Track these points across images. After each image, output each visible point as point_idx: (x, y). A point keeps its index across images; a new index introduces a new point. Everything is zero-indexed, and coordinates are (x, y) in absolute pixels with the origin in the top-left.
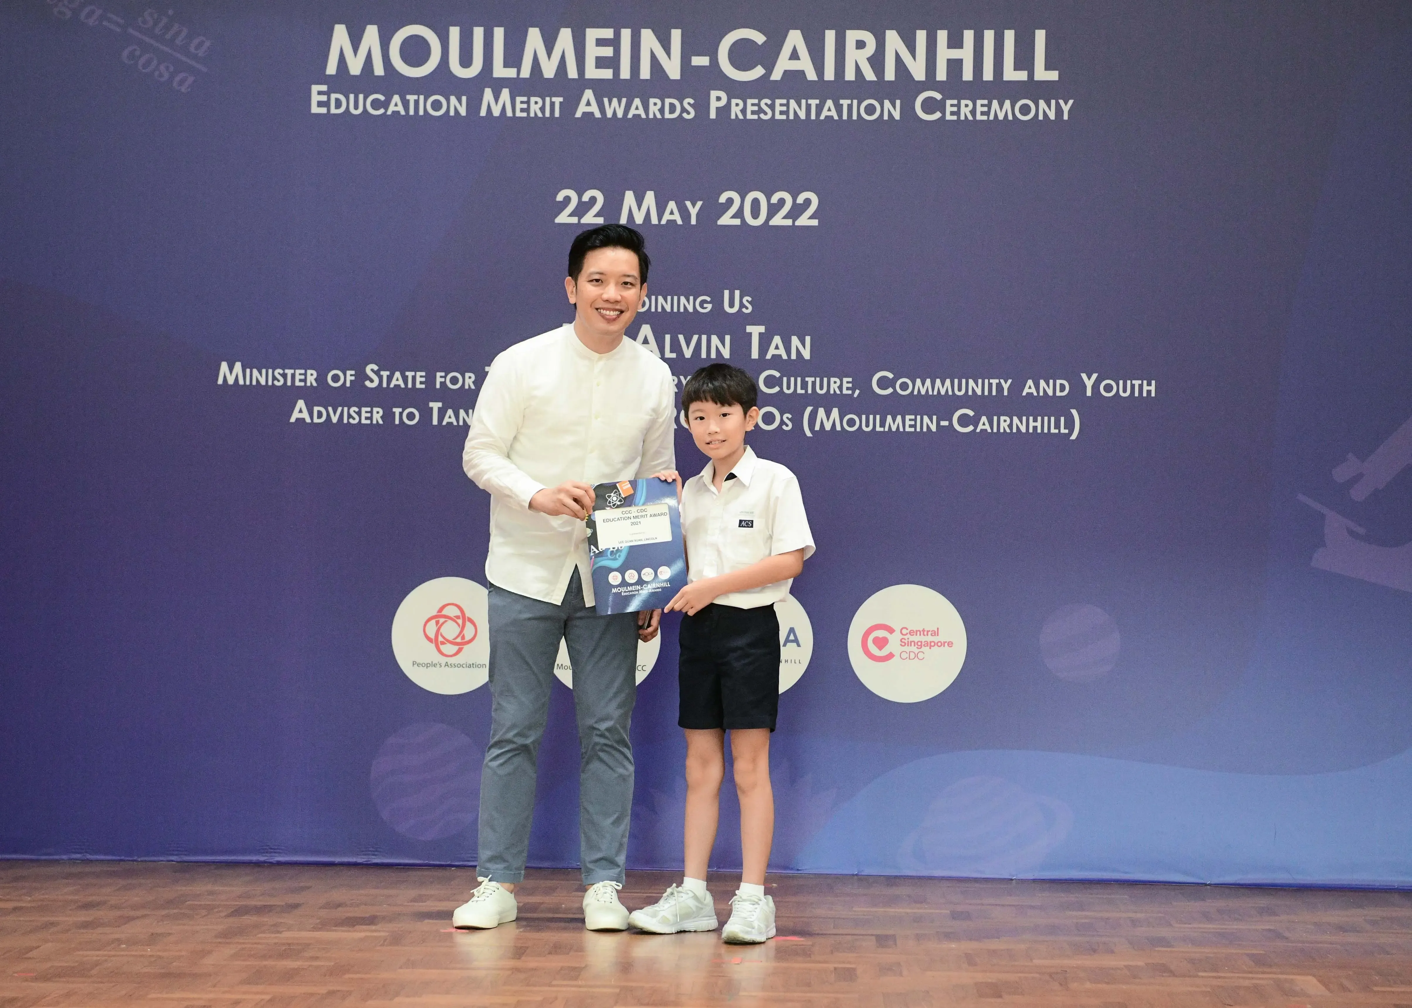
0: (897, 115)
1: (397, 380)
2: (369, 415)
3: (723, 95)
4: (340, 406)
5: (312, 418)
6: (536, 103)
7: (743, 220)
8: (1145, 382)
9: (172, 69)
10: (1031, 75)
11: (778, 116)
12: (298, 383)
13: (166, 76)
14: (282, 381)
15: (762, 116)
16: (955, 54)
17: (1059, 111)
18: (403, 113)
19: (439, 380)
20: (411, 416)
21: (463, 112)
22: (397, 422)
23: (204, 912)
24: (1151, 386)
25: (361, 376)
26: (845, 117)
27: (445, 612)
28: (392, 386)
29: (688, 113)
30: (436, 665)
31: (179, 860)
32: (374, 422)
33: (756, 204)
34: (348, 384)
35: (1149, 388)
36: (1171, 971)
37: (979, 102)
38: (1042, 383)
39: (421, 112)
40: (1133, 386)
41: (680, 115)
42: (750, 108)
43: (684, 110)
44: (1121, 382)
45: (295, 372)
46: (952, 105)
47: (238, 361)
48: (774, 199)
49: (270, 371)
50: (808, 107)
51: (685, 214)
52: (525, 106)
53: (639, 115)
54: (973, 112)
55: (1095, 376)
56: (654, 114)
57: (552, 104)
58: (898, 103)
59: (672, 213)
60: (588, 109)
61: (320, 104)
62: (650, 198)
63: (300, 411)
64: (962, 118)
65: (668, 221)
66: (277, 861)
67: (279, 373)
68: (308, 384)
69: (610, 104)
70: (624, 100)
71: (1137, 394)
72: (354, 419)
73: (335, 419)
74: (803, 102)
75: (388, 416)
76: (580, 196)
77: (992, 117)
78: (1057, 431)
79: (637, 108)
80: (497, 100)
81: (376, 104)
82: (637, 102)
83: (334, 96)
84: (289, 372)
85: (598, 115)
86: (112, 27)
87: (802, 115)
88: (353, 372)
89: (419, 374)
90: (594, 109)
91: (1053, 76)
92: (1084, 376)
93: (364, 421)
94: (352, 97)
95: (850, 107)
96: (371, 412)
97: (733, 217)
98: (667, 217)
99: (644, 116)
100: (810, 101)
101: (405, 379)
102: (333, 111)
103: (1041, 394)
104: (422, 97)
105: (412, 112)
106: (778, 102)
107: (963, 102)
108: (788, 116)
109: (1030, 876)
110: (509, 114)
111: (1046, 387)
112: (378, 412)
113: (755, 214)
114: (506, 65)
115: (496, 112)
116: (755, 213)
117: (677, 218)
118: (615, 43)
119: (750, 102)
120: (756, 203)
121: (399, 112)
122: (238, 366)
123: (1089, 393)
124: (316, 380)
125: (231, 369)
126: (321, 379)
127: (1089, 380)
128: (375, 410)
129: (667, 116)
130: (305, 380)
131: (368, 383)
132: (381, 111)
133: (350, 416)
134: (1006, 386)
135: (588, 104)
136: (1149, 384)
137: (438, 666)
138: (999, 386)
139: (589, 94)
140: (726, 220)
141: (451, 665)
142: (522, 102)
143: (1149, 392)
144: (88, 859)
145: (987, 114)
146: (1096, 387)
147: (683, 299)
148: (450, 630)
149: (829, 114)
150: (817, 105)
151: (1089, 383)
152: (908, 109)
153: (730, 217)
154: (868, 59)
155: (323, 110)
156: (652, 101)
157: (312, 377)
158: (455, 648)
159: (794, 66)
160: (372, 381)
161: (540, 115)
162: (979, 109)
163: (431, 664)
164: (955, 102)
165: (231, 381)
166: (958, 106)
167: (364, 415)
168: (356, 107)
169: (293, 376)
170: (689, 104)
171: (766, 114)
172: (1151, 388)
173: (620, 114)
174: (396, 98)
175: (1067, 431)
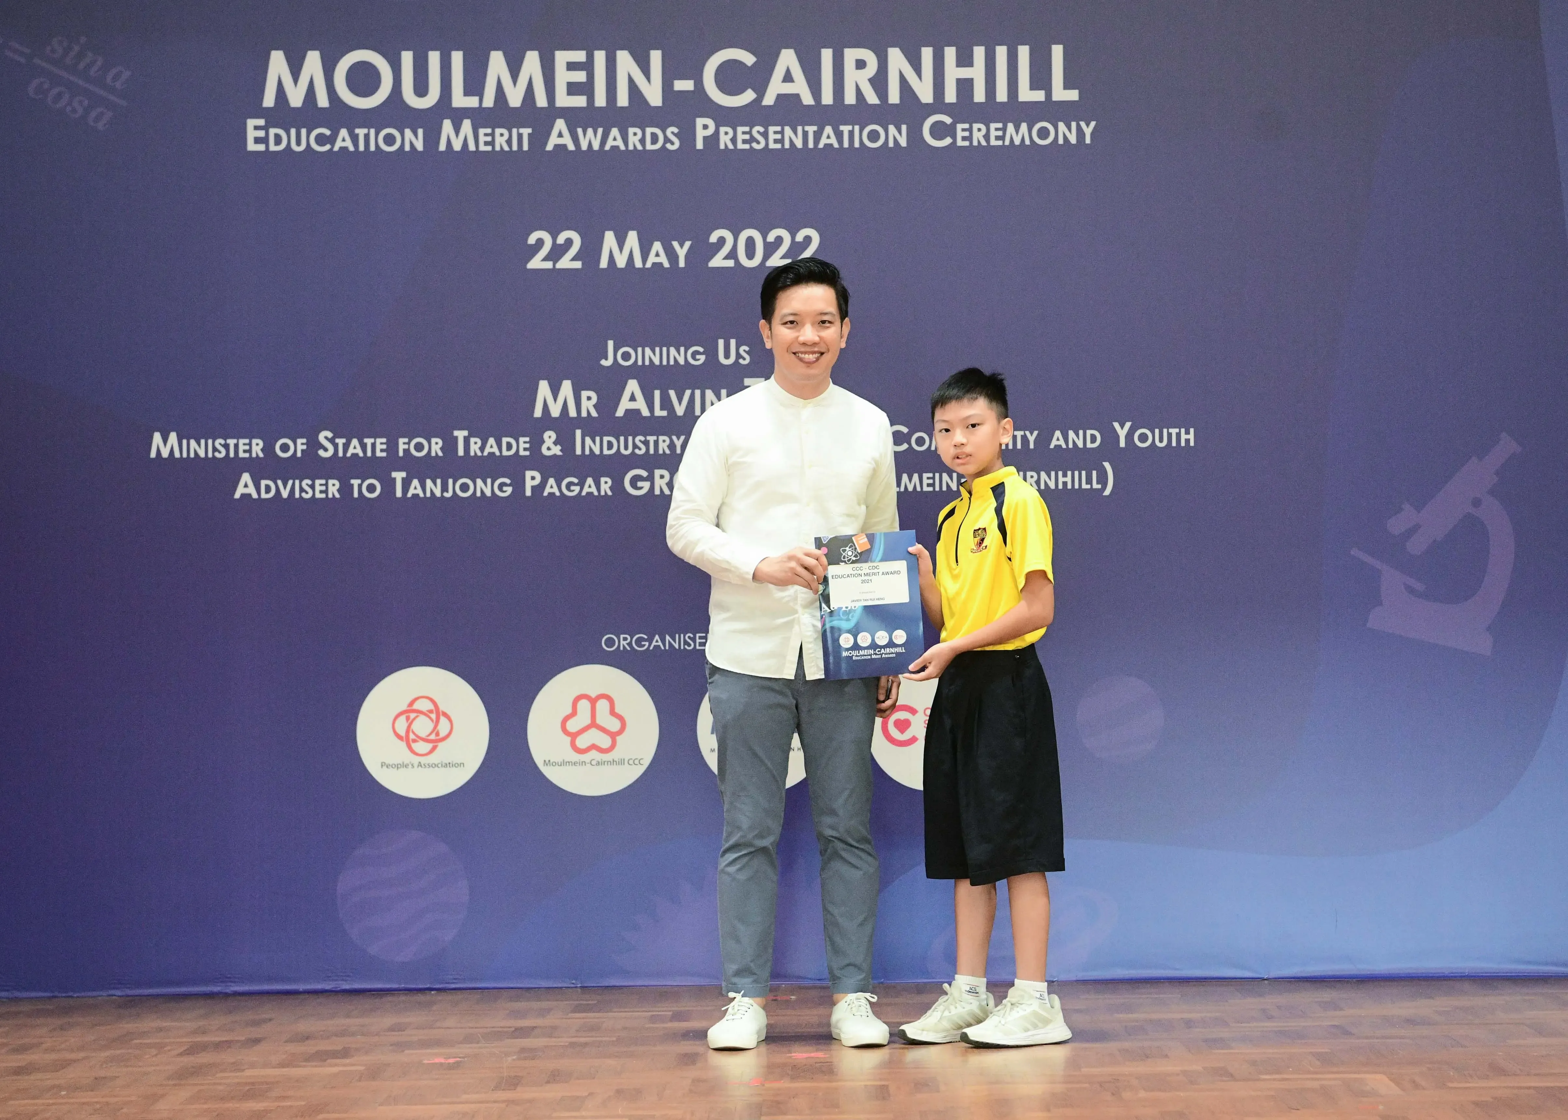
0: (903, 142)
1: (355, 448)
2: (323, 488)
3: (710, 123)
4: (291, 479)
5: (259, 493)
6: (502, 135)
7: (737, 261)
8: (1183, 430)
9: (86, 102)
10: (1049, 95)
11: (772, 146)
12: (242, 455)
13: (80, 111)
14: (224, 453)
15: (755, 145)
16: (965, 73)
17: (1080, 133)
18: (352, 148)
19: (402, 447)
20: (372, 488)
21: (419, 146)
22: (356, 495)
23: (154, 1051)
24: (1189, 434)
25: (314, 445)
26: (846, 144)
27: (416, 706)
28: (349, 455)
29: (672, 143)
30: (408, 765)
31: (120, 994)
32: (330, 496)
33: (750, 244)
34: (299, 454)
35: (1187, 437)
36: (1232, 1075)
37: (993, 126)
38: (1071, 434)
39: (372, 148)
40: (1170, 435)
41: (663, 147)
42: (740, 137)
43: (667, 140)
44: (1157, 431)
45: (238, 441)
46: (963, 130)
47: (173, 431)
48: (771, 238)
49: (210, 442)
50: (805, 134)
51: (672, 255)
52: (489, 139)
53: (617, 147)
54: (987, 137)
55: (1128, 425)
56: (635, 146)
57: (520, 136)
58: (904, 128)
59: (657, 255)
60: (560, 141)
61: (257, 140)
62: (632, 238)
63: (245, 486)
64: (975, 143)
65: (654, 264)
66: (233, 991)
67: (220, 444)
68: (254, 455)
69: (585, 135)
70: (600, 131)
71: (1174, 444)
72: (307, 493)
73: (285, 494)
74: (800, 129)
75: (346, 489)
76: (554, 239)
77: (1007, 143)
78: (1088, 487)
79: (615, 139)
80: (457, 132)
81: (320, 140)
82: (615, 132)
83: (273, 131)
84: (232, 442)
85: (571, 147)
86: (17, 57)
87: (799, 144)
88: (304, 441)
89: (379, 441)
90: (567, 140)
91: (1073, 95)
92: (1116, 425)
93: (318, 495)
94: (293, 132)
95: (851, 133)
96: (326, 485)
97: (726, 258)
98: (652, 259)
99: (623, 148)
100: (807, 128)
101: (364, 447)
102: (273, 148)
103: (1071, 446)
104: (372, 131)
105: (362, 148)
106: (772, 129)
107: (976, 126)
108: (783, 145)
109: (1072, 977)
110: (472, 147)
111: (1076, 439)
112: (334, 485)
113: (750, 255)
114: (467, 93)
115: (457, 146)
116: (750, 253)
117: (664, 260)
118: (588, 66)
119: (740, 129)
120: (750, 242)
121: (346, 148)
122: (173, 437)
123: (1122, 444)
124: (262, 450)
125: (165, 440)
126: (268, 449)
127: (1122, 428)
128: (331, 482)
129: (649, 147)
130: (249, 451)
131: (321, 453)
132: (327, 147)
133: (302, 490)
134: (1032, 438)
135: (560, 135)
136: (1187, 433)
137: (410, 766)
138: (1024, 438)
139: (560, 124)
140: (718, 261)
141: (424, 765)
142: (486, 135)
143: (1187, 441)
144: (15, 997)
145: (1001, 138)
146: (1129, 436)
147: (673, 350)
148: (423, 726)
149: (829, 141)
150: (814, 132)
151: (1122, 433)
152: (915, 135)
153: (723, 258)
154: (870, 80)
155: (261, 147)
156: (631, 130)
157: (258, 447)
158: (429, 746)
159: (788, 89)
160: (326, 450)
161: (506, 148)
162: (993, 134)
163: (402, 765)
164: (967, 126)
165: (165, 454)
166: (970, 130)
167: (318, 488)
168: (298, 143)
169: (236, 446)
170: (672, 133)
171: (758, 143)
172: (1189, 437)
173: (596, 146)
174: (344, 132)
175: (1099, 486)
